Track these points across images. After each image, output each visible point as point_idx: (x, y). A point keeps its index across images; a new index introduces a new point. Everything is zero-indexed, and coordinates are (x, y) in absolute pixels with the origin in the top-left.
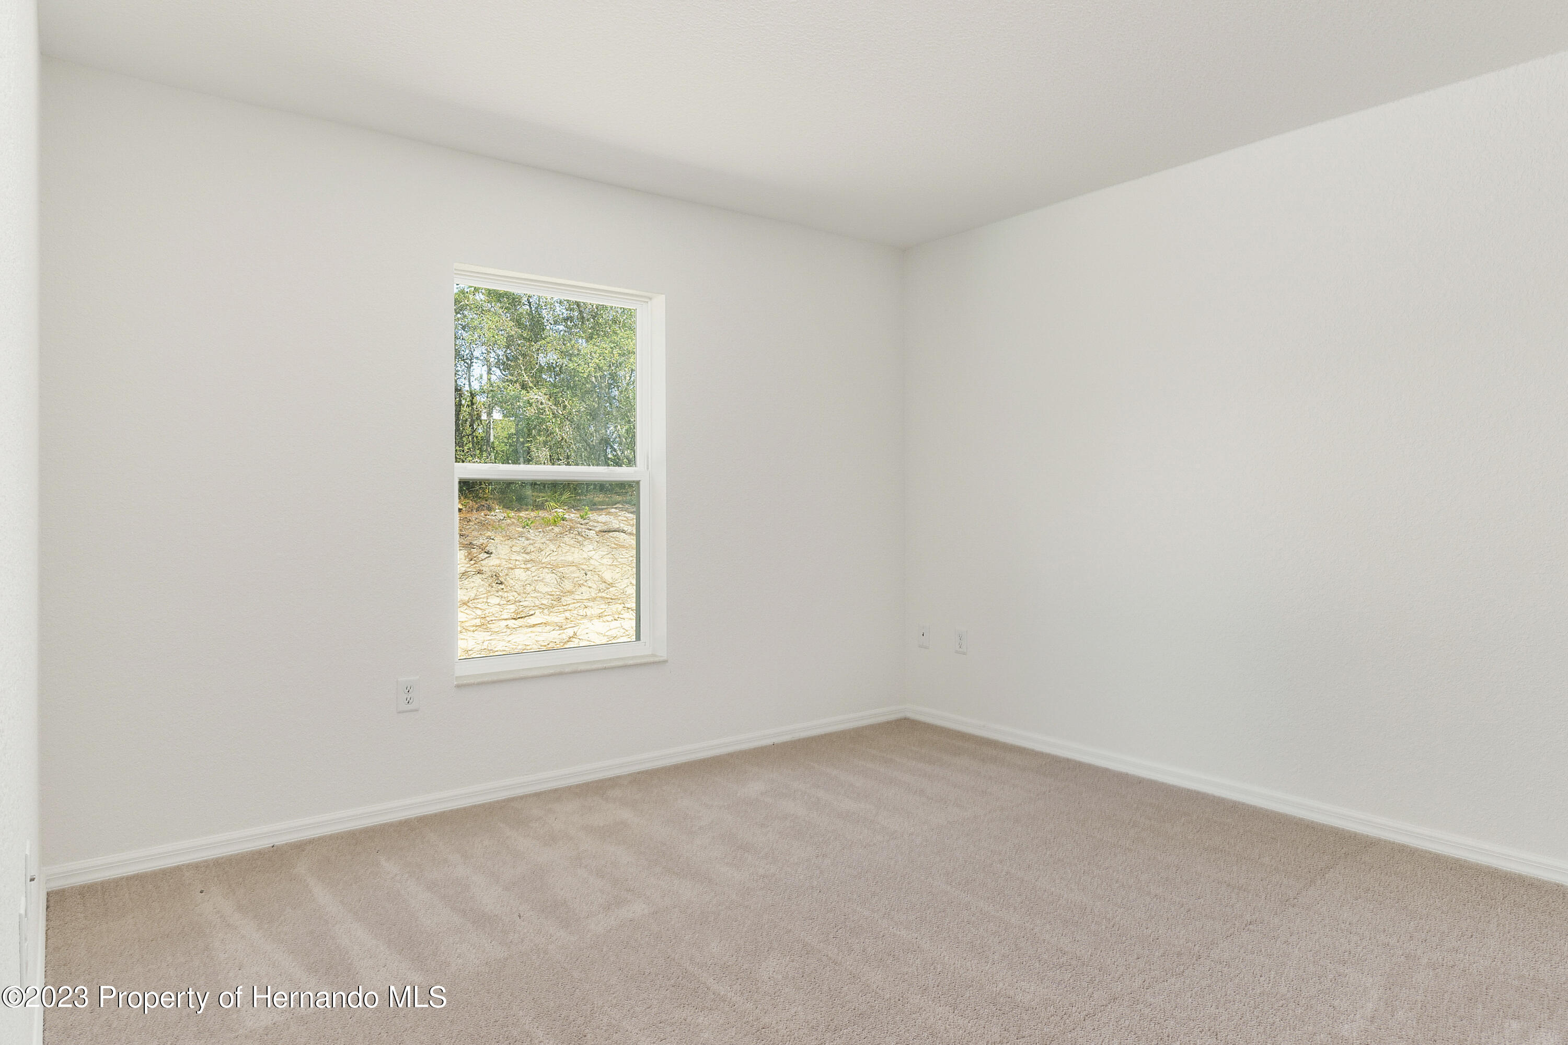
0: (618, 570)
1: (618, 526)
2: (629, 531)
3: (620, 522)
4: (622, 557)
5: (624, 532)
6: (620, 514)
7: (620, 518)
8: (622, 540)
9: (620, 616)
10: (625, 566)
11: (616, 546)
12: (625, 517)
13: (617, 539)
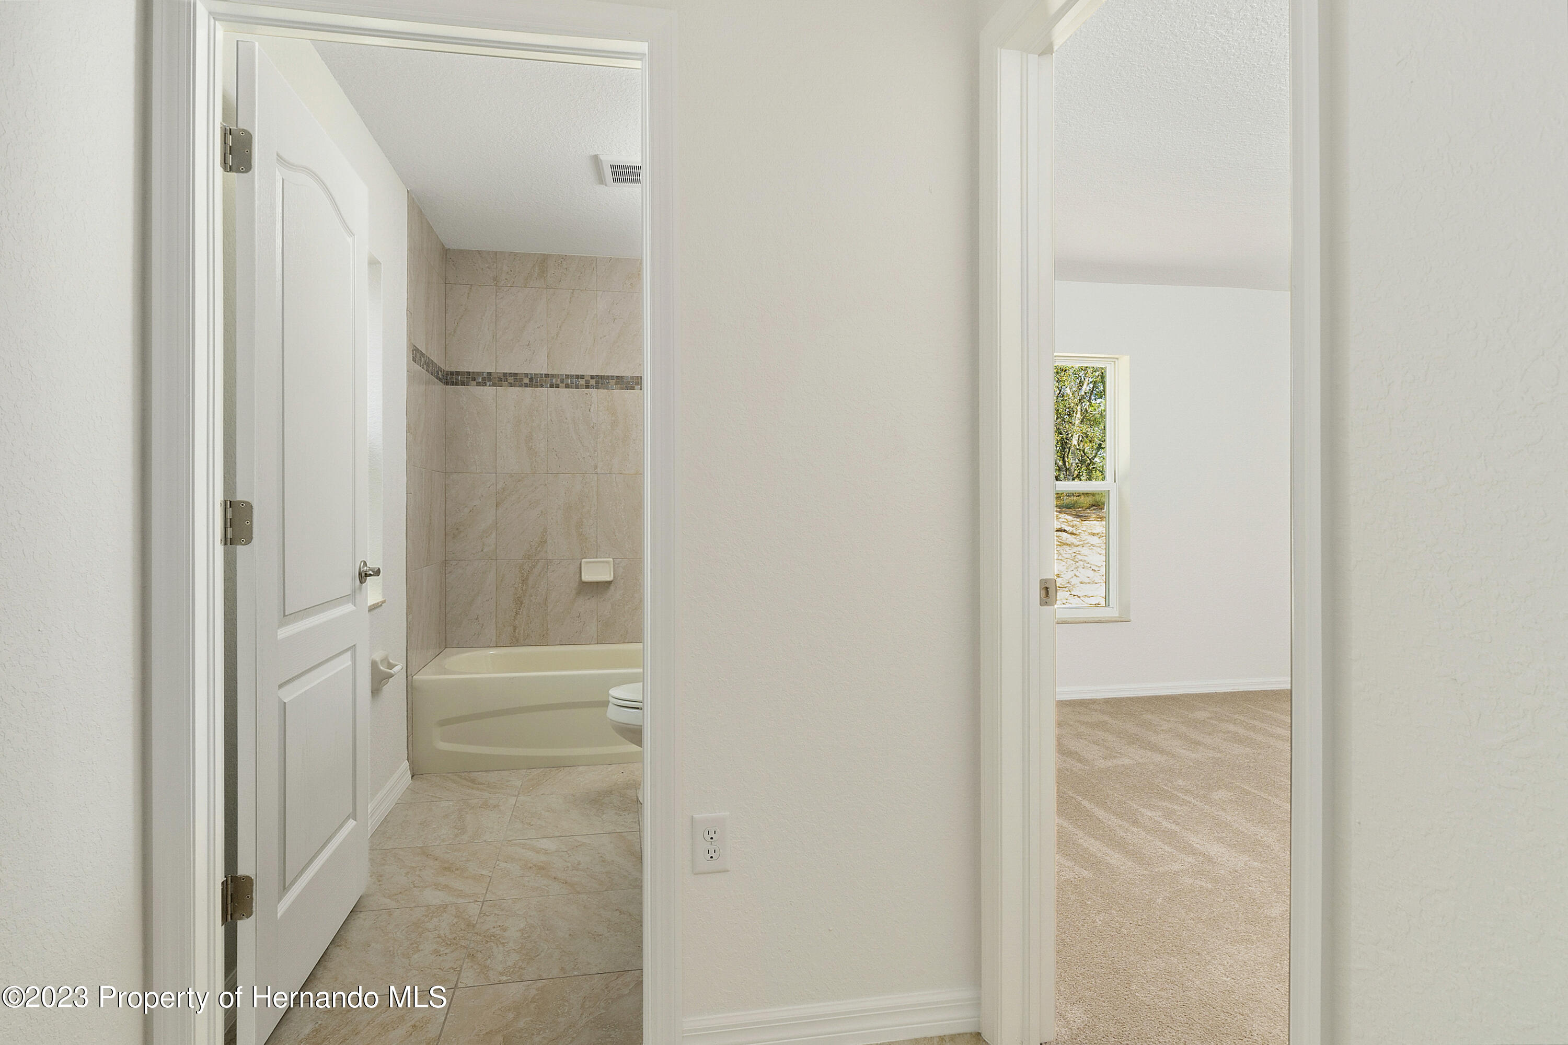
0: (1063, 563)
1: (1060, 527)
2: (1070, 531)
3: (1061, 523)
4: (1066, 553)
5: (1065, 531)
6: (1060, 516)
7: (1060, 520)
8: (1064, 539)
9: (1068, 601)
10: (1069, 560)
11: (1060, 544)
12: (1065, 519)
13: (1060, 538)
